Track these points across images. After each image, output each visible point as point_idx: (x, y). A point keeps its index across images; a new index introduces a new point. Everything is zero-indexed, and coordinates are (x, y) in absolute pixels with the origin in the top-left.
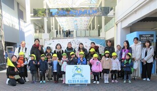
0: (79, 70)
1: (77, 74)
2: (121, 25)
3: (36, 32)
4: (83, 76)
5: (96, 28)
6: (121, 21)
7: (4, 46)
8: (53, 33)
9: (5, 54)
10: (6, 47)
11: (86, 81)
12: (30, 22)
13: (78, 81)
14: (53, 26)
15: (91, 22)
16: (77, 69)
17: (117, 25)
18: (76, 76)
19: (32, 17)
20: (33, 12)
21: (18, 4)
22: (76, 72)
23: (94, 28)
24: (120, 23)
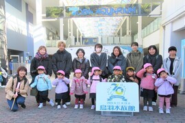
0: (119, 91)
1: (115, 97)
2: (172, 27)
3: (48, 39)
4: (126, 100)
5: (128, 33)
6: (172, 22)
7: (6, 54)
8: (70, 39)
9: (7, 64)
10: (9, 56)
11: (132, 108)
12: (41, 25)
13: (117, 107)
14: (71, 33)
15: (120, 27)
16: (116, 89)
17: (164, 27)
18: (114, 100)
19: (43, 18)
20: (45, 11)
21: (27, 5)
22: (115, 93)
23: (124, 34)
24: (170, 24)
